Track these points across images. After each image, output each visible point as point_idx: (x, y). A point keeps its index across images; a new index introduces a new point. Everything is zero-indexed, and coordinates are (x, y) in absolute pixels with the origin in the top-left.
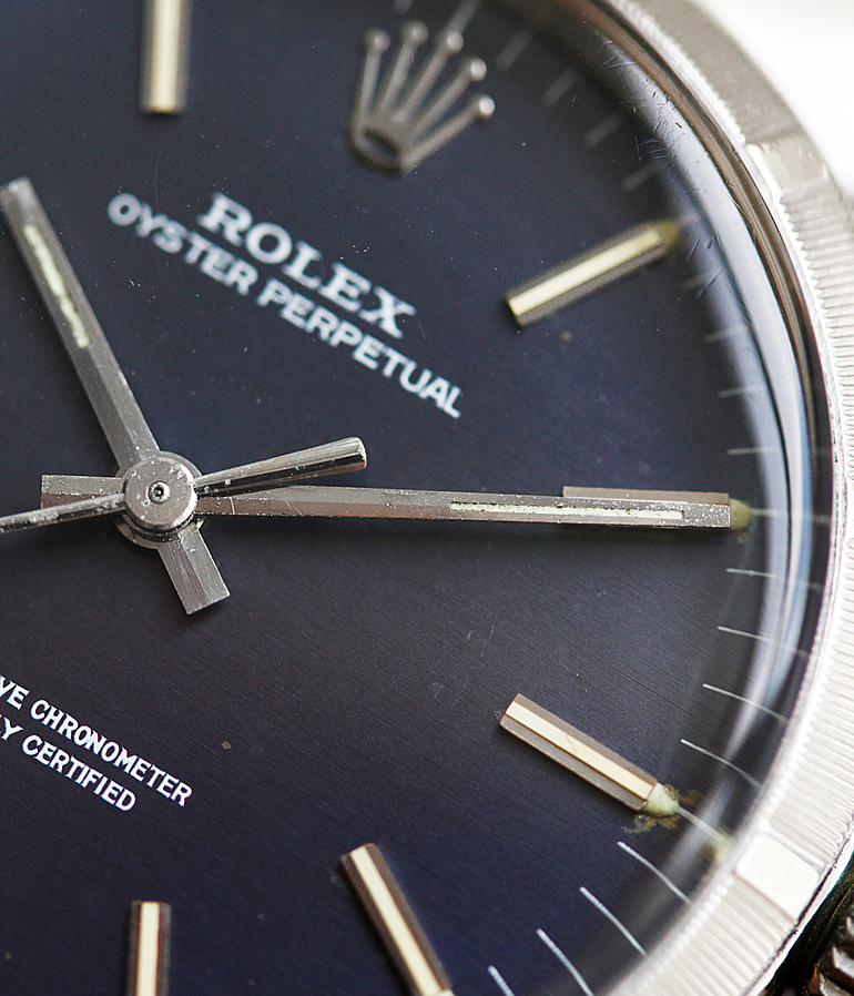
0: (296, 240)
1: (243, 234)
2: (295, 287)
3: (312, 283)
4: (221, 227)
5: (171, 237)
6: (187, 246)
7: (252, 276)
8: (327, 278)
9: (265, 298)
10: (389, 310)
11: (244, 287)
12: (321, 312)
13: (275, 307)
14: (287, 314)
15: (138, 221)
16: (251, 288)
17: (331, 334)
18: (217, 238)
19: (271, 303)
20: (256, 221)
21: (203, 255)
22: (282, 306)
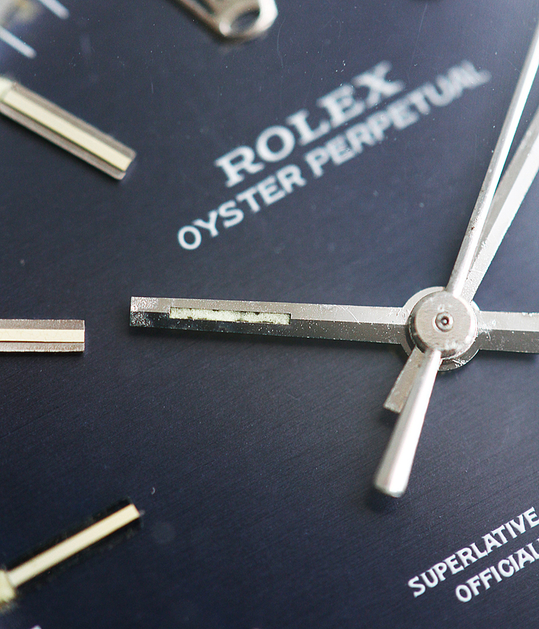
0: (283, 123)
1: (257, 159)
2: (320, 142)
3: (324, 128)
4: (242, 172)
5: (231, 214)
6: (243, 206)
7: (294, 170)
8: (325, 115)
9: (317, 170)
10: (377, 82)
11: (300, 182)
12: (351, 134)
13: (329, 166)
14: (338, 160)
15: (205, 232)
16: (303, 175)
17: (372, 135)
18: (250, 180)
19: (324, 167)
20: (252, 145)
21: (258, 197)
22: (330, 161)
